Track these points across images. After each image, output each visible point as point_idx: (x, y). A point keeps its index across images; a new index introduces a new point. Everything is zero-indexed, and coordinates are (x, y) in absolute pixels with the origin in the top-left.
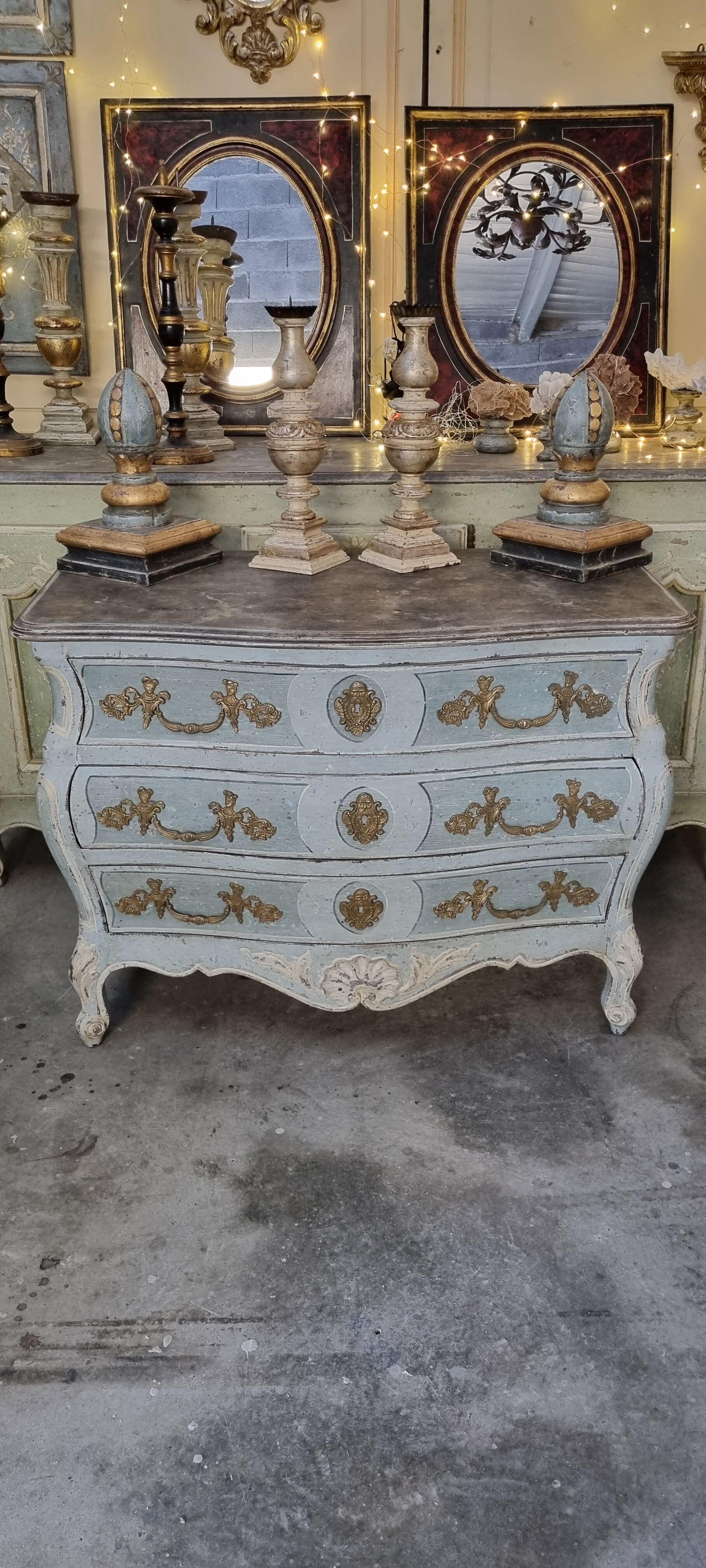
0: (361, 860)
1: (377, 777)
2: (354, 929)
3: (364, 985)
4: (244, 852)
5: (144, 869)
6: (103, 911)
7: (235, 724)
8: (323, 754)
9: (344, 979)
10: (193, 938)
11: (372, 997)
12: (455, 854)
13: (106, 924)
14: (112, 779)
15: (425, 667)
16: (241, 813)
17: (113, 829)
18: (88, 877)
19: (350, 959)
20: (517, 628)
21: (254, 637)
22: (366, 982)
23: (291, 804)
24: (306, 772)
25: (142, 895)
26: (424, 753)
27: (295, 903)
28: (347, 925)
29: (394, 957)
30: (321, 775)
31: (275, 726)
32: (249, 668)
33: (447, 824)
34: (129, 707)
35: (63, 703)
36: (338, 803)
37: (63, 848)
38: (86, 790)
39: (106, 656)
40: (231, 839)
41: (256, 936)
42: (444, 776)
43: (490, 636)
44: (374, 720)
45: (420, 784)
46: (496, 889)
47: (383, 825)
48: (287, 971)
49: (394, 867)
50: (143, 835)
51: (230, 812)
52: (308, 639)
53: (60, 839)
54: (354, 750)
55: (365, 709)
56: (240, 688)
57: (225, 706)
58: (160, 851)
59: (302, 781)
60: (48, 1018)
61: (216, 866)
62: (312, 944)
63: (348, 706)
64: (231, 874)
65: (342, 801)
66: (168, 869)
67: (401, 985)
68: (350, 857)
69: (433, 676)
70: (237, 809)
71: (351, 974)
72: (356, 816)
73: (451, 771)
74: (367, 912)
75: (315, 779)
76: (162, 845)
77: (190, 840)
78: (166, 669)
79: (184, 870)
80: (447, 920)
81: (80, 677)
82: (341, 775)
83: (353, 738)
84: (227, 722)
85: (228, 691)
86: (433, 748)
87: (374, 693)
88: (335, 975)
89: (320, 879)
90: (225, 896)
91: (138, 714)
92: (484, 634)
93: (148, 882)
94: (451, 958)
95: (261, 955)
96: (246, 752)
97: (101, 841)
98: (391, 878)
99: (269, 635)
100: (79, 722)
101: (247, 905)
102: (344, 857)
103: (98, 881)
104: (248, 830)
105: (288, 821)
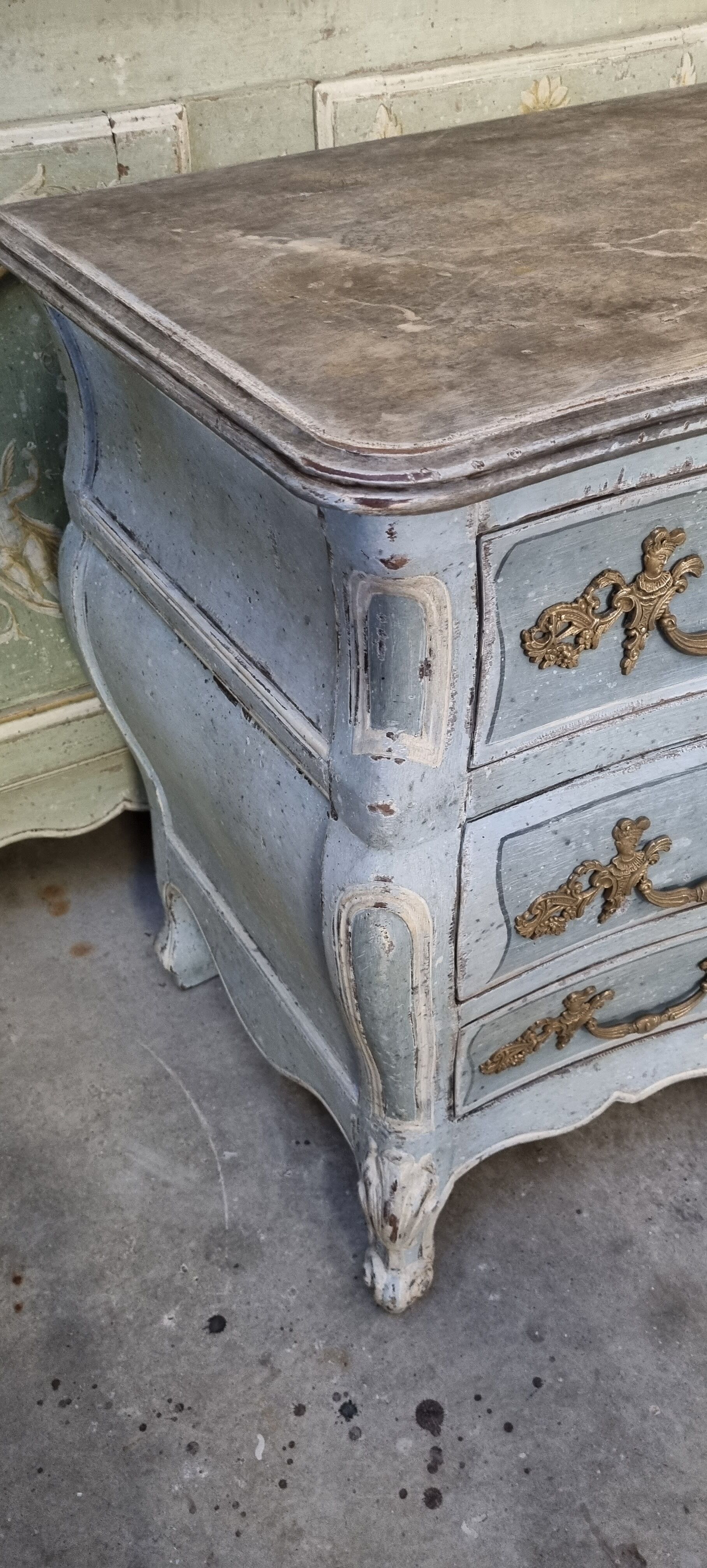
5: (568, 981)
6: (452, 1091)
13: (452, 1108)
14: (555, 826)
17: (542, 937)
18: (448, 1049)
25: (538, 1031)
34: (595, 627)
35: (426, 669)
37: (422, 1023)
38: (497, 876)
50: (600, 921)
58: (623, 934)
66: (618, 961)
76: (632, 922)
81: (489, 582)
90: (705, 963)
91: (612, 640)
93: (564, 1000)
97: (506, 970)
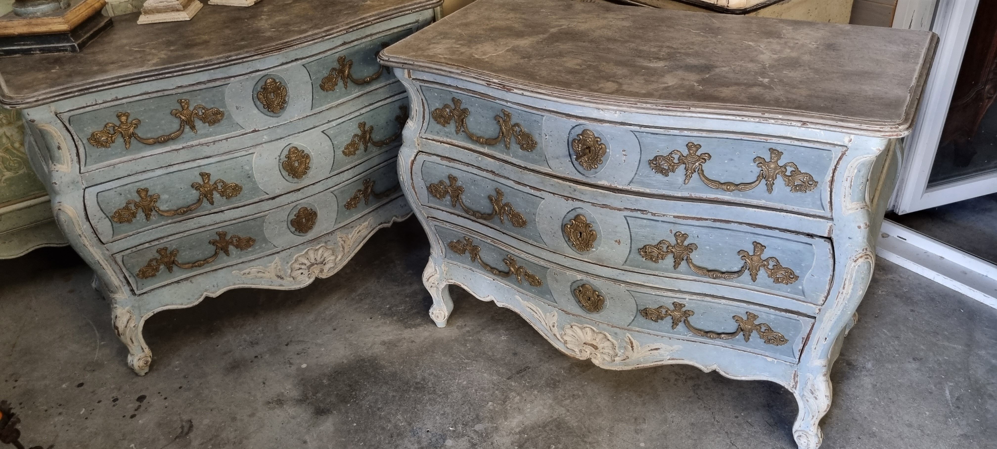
0: (299, 190)
1: (296, 135)
2: (302, 234)
3: (315, 266)
4: (223, 208)
5: (153, 244)
6: (128, 283)
7: (193, 128)
8: (259, 131)
9: (303, 267)
10: (198, 277)
11: (322, 271)
12: (351, 168)
13: (132, 290)
14: (115, 190)
15: (307, 59)
16: (215, 183)
17: (125, 224)
18: (113, 263)
19: (304, 253)
20: (353, 22)
21: (197, 65)
22: (316, 264)
23: (247, 168)
24: (250, 145)
25: (154, 263)
26: (319, 113)
27: (262, 231)
28: (297, 233)
29: (329, 243)
30: (261, 144)
31: (222, 122)
32: (195, 88)
33: (343, 152)
34: (112, 137)
35: (59, 148)
36: (278, 158)
37: (91, 249)
38: (98, 203)
39: (85, 105)
40: (212, 203)
41: (241, 261)
42: (334, 123)
43: (341, 31)
44: (284, 100)
45: (323, 132)
46: (374, 182)
47: (308, 163)
48: (267, 275)
49: (319, 187)
50: (148, 221)
51: (208, 186)
52: (234, 58)
53: (87, 243)
54: (278, 123)
55: (277, 95)
56: (191, 103)
57: (183, 118)
58: (163, 227)
59: (250, 152)
60: (96, 373)
61: (204, 224)
62: (278, 253)
63: (266, 96)
64: (216, 226)
65: (280, 156)
66: (171, 238)
67: (337, 257)
68: (293, 189)
69: (313, 63)
70: (211, 183)
71: (306, 261)
72: (291, 163)
73: (336, 119)
74: (308, 221)
75: (259, 148)
76: (163, 223)
77: (184, 213)
78: (134, 104)
79: (182, 235)
80: (353, 210)
81: (68, 125)
82: (274, 141)
83: (275, 115)
84: (187, 128)
85: (183, 107)
86: (324, 108)
87: (281, 83)
88: (297, 266)
89: (276, 210)
90: (213, 243)
91: (119, 140)
92: (338, 30)
93: (157, 252)
94: (360, 231)
95: (247, 271)
96: (207, 144)
97: (118, 235)
98: (318, 195)
99: (206, 61)
100: (75, 158)
101: (231, 243)
102: (288, 191)
103: (120, 263)
104: (222, 194)
105: (248, 179)
